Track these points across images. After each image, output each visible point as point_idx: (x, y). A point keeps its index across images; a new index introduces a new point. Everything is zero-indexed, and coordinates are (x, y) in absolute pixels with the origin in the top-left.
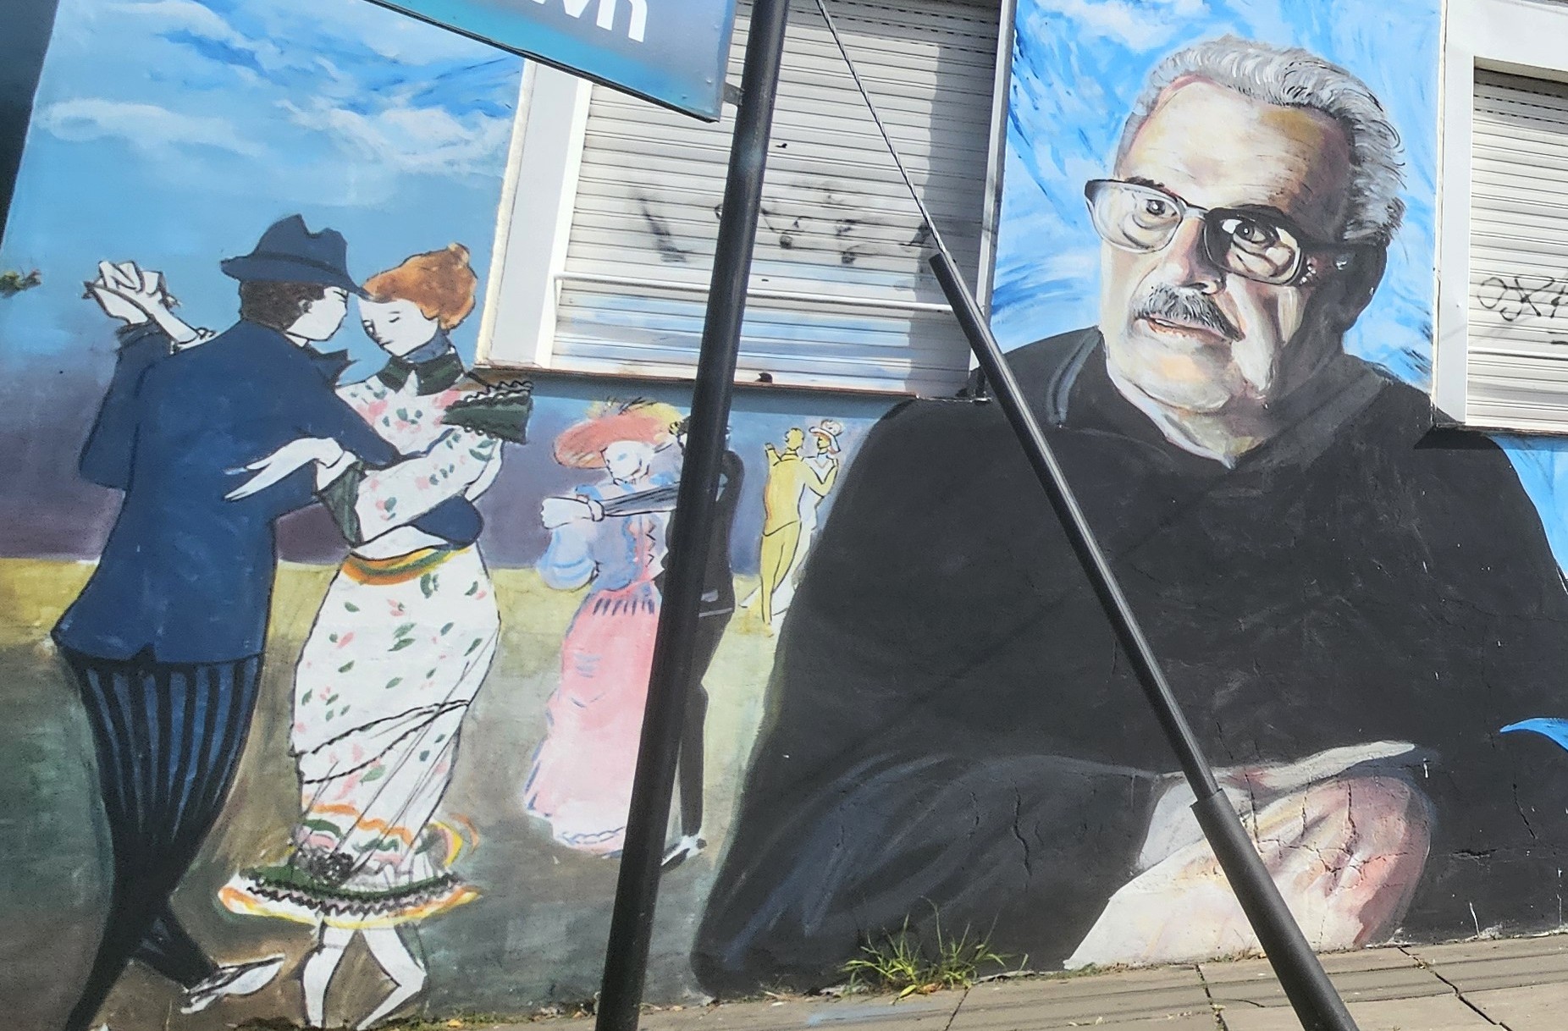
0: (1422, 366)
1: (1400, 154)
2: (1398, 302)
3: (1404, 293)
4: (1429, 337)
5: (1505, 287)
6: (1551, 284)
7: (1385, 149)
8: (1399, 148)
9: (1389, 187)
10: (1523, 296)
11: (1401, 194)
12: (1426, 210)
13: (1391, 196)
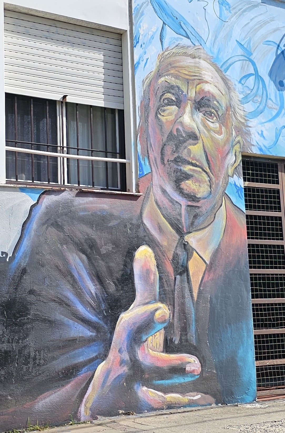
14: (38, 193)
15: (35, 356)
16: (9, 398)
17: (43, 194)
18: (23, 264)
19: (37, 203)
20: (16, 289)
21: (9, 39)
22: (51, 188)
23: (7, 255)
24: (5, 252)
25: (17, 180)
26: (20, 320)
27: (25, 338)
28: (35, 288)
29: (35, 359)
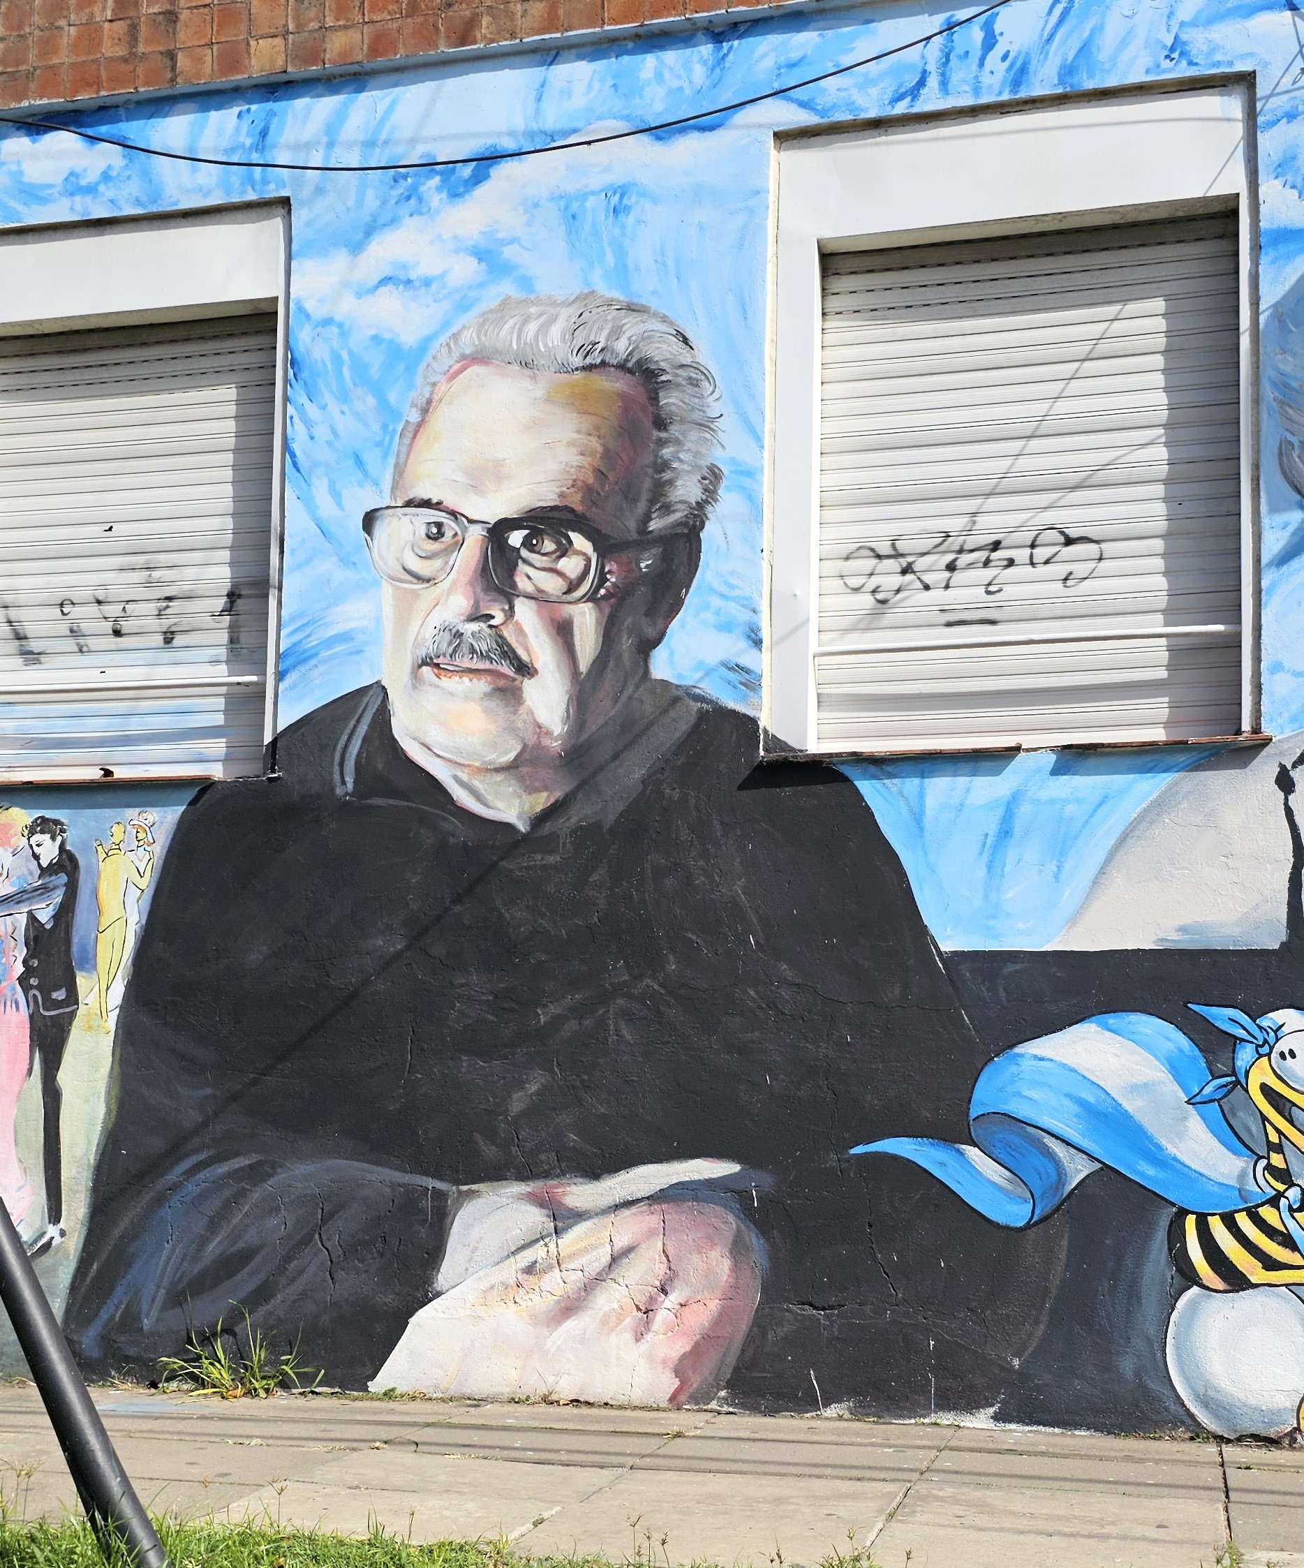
0: (749, 681)
1: (716, 404)
2: (716, 602)
3: (724, 589)
4: (758, 643)
5: (879, 557)
6: (944, 541)
7: (697, 400)
8: (716, 395)
9: (704, 451)
10: (905, 565)
11: (718, 457)
12: (751, 473)
13: (704, 463)
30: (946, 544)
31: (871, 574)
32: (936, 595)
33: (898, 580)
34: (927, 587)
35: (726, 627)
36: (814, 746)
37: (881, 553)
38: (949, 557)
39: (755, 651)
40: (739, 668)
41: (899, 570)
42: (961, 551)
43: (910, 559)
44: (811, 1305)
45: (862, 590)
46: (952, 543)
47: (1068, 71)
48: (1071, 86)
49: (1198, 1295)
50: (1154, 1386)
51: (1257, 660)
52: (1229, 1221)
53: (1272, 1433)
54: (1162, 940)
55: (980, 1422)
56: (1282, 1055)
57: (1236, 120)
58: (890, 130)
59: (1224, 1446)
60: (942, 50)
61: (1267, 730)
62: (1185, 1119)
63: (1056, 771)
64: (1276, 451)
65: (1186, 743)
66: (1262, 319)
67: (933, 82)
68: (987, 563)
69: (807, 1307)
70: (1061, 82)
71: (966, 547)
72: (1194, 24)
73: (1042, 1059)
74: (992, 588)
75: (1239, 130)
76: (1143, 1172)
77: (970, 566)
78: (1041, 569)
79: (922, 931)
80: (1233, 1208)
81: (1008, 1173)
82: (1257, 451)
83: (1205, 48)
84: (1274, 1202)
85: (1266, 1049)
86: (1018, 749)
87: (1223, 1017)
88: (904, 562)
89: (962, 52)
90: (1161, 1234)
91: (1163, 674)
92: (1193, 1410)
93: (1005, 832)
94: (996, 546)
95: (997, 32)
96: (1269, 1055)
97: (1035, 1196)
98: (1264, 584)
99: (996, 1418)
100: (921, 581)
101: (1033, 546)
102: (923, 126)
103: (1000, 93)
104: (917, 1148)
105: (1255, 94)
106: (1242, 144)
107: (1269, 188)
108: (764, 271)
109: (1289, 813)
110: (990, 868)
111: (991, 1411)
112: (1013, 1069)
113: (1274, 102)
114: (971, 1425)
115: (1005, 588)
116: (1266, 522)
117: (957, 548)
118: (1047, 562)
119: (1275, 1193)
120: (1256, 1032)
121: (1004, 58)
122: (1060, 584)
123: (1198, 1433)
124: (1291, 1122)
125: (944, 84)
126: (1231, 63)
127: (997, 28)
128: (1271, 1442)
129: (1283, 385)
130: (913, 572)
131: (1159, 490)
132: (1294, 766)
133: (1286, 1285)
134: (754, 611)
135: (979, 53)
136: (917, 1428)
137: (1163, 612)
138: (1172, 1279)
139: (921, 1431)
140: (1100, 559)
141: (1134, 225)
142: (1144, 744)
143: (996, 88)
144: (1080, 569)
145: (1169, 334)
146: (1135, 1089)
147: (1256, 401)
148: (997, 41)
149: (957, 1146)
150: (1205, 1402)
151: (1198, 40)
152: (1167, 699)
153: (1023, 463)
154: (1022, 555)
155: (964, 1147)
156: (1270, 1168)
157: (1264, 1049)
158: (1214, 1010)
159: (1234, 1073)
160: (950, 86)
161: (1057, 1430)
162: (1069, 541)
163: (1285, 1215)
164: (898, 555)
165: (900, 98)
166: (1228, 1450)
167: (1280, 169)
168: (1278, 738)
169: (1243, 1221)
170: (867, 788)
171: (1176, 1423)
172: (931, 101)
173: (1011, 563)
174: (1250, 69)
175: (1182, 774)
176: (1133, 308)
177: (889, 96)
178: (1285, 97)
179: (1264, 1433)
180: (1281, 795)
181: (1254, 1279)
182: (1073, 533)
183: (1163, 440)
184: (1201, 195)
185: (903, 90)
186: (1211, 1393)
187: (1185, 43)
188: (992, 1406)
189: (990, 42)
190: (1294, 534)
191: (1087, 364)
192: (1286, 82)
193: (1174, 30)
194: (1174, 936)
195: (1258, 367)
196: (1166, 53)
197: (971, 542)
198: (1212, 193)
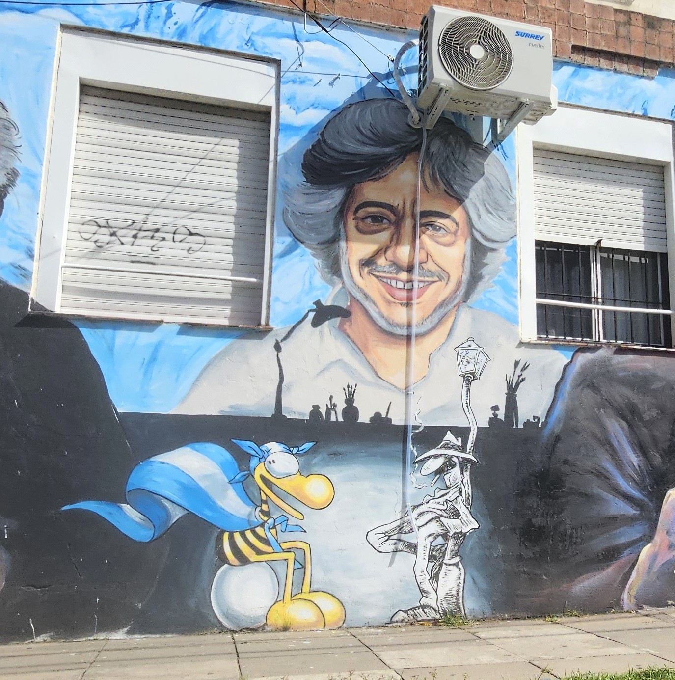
0: (26, 275)
1: (19, 140)
3: (14, 228)
4: (32, 257)
5: (99, 226)
6: (132, 224)
8: (19, 136)
10: (112, 232)
12: (33, 177)
14: (572, 351)
15: (572, 533)
16: (544, 577)
17: (577, 351)
18: (557, 431)
19: (571, 362)
20: (550, 457)
21: (538, 181)
22: (586, 344)
23: (539, 419)
24: (537, 417)
25: (547, 336)
26: (554, 493)
27: (560, 513)
28: (569, 458)
29: (571, 537)
30: (133, 226)
31: (95, 234)
32: (127, 248)
33: (108, 238)
34: (122, 244)
35: (14, 247)
36: (58, 310)
37: (100, 225)
38: (134, 232)
39: (30, 260)
40: (20, 267)
41: (109, 233)
42: (140, 230)
43: (115, 230)
44: (33, 586)
45: (91, 239)
46: (136, 226)
47: (203, 37)
48: (204, 44)
49: (226, 568)
50: (204, 611)
51: (269, 295)
52: (243, 534)
53: (254, 627)
54: (222, 411)
55: (119, 636)
56: (270, 462)
57: (272, 77)
58: (119, 39)
59: (234, 635)
60: (146, 12)
61: (271, 325)
62: (227, 490)
63: (180, 333)
64: (281, 212)
65: (237, 327)
66: (279, 158)
67: (142, 24)
68: (152, 237)
69: (31, 587)
70: (200, 41)
71: (143, 229)
72: (258, 34)
73: (163, 463)
74: (154, 249)
75: (273, 81)
76: (206, 514)
77: (144, 237)
78: (178, 244)
79: (109, 402)
80: (245, 529)
81: (143, 517)
82: (274, 210)
83: (261, 45)
84: (262, 525)
85: (263, 460)
86: (162, 321)
87: (247, 445)
88: (112, 230)
89: (156, 16)
90: (212, 543)
91: (229, 296)
92: (221, 620)
93: (154, 359)
94: (157, 230)
95: (173, 12)
96: (264, 462)
97: (156, 527)
98: (274, 264)
99: (128, 633)
100: (120, 241)
101: (174, 233)
102: (136, 41)
103: (172, 38)
104: (98, 506)
105: (280, 69)
106: (274, 87)
107: (284, 107)
108: (50, 85)
109: (278, 360)
110: (145, 374)
111: (125, 630)
112: (149, 468)
113: (287, 74)
114: (115, 638)
115: (160, 249)
116: (276, 239)
117: (138, 228)
118: (181, 241)
119: (263, 521)
120: (260, 452)
121: (176, 24)
122: (186, 252)
123: (223, 630)
124: (272, 491)
125: (147, 26)
126: (272, 54)
127: (173, 10)
128: (254, 630)
129: (286, 186)
130: (116, 236)
131: (232, 219)
132: (282, 341)
133: (266, 561)
134: (31, 241)
135: (164, 18)
136: (87, 642)
137: (231, 270)
138: (216, 561)
139: (89, 643)
140: (204, 244)
141: (228, 108)
142: (220, 326)
143: (171, 35)
144: (195, 247)
145: (240, 155)
146: (206, 477)
147: (275, 190)
148: (172, 16)
149: (118, 504)
150: (227, 616)
151: (259, 41)
152: (230, 307)
153: (172, 197)
154: (169, 236)
155: (122, 505)
156: (262, 511)
157: (262, 459)
158: (243, 442)
159: (249, 470)
160: (149, 28)
161: (157, 636)
162: (191, 234)
163: (267, 531)
164: (109, 227)
165: (126, 26)
166: (236, 636)
167: (289, 100)
168: (276, 328)
169: (249, 534)
170: (85, 332)
171: (213, 626)
172: (139, 31)
173: (164, 239)
174: (279, 59)
175: (235, 340)
176: (225, 141)
177: (120, 23)
178: (292, 73)
179: (252, 627)
180: (276, 352)
181: (252, 560)
182: (193, 231)
183: (235, 198)
184: (256, 102)
185: (127, 23)
186: (229, 612)
187: (253, 41)
188: (125, 627)
189: (169, 15)
190: (287, 246)
191: (204, 160)
192: (293, 68)
193: (250, 34)
194: (228, 410)
195: (276, 177)
196: (246, 42)
197: (145, 227)
198: (261, 103)
